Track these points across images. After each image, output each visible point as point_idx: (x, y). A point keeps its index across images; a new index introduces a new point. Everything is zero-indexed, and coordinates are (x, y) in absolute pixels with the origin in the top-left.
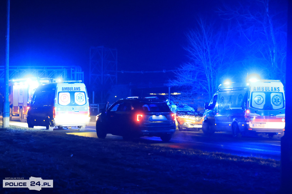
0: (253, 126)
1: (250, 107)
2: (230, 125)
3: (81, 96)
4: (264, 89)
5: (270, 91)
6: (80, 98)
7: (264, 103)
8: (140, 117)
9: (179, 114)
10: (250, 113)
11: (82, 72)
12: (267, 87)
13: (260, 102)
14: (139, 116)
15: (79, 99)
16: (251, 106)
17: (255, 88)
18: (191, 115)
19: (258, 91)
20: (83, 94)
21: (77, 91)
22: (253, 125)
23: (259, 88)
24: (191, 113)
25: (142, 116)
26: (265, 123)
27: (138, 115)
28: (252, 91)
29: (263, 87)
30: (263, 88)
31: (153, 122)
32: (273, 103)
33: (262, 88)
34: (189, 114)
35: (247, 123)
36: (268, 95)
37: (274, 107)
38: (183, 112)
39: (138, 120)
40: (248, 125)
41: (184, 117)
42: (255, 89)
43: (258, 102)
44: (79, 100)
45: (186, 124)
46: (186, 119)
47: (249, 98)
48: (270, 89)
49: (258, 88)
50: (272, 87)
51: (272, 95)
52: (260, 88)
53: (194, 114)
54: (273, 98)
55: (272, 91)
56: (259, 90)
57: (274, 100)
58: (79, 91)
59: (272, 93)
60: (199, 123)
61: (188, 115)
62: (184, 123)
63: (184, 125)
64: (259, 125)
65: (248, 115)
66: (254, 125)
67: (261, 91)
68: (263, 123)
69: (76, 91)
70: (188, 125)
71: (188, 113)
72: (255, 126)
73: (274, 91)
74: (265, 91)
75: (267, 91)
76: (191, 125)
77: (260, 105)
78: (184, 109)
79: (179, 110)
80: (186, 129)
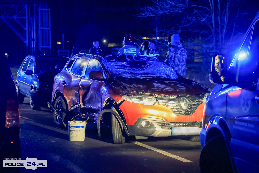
11: (48, 8)
18: (162, 92)
24: (162, 86)
34: (158, 88)
38: (138, 81)
45: (148, 123)
46: (146, 106)
53: (172, 90)
60: (189, 118)
61: (154, 92)
62: (139, 120)
63: (142, 127)
70: (152, 126)
71: (156, 85)
76: (164, 126)
78: (146, 71)
79: (127, 76)
80: (146, 138)
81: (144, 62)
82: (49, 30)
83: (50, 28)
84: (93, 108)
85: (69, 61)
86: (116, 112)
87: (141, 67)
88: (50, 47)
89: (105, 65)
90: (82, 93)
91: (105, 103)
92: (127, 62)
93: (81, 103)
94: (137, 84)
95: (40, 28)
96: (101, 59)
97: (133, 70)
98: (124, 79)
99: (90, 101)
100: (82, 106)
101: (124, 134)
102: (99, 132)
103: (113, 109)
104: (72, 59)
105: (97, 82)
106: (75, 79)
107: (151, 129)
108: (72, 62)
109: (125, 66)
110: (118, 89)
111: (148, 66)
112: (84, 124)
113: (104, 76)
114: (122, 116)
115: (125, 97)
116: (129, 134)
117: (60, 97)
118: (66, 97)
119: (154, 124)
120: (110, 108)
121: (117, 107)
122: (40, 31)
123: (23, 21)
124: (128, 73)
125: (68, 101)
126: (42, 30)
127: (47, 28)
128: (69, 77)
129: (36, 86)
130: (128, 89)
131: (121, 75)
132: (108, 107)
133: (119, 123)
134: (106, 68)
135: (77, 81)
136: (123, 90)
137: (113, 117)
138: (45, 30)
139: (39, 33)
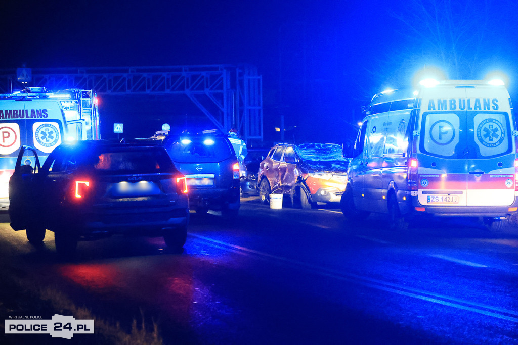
0: (428, 202)
1: (418, 152)
2: (384, 197)
3: (50, 129)
4: (457, 104)
5: (473, 110)
6: (47, 137)
7: (456, 140)
8: (82, 186)
9: (310, 168)
10: (420, 168)
11: (259, 75)
12: (464, 100)
13: (446, 138)
14: (79, 183)
15: (43, 138)
16: (422, 149)
17: (431, 102)
18: (337, 170)
19: (441, 110)
20: (56, 125)
21: (39, 118)
22: (428, 199)
23: (442, 103)
24: (338, 166)
25: (87, 184)
26: (461, 193)
27: (77, 183)
28: (424, 109)
29: (455, 101)
30: (453, 102)
31: (121, 199)
32: (481, 141)
33: (451, 104)
34: (335, 167)
35: (413, 194)
36: (466, 119)
37: (484, 150)
38: (321, 163)
39: (78, 196)
40: (416, 197)
41: (321, 175)
42: (433, 105)
43: (440, 138)
44: (44, 141)
45: (325, 192)
46: (324, 181)
47: (416, 129)
48: (472, 105)
49: (439, 101)
50: (477, 98)
51: (478, 119)
52: (445, 101)
54: (479, 128)
55: (478, 110)
56: (441, 107)
57: (483, 133)
58: (43, 118)
59: (478, 115)
61: (331, 170)
62: (319, 190)
63: (321, 195)
64: (444, 198)
65: (415, 173)
66: (431, 199)
67: (448, 109)
68: (455, 193)
69: (37, 118)
70: (329, 194)
71: (333, 165)
72: (435, 200)
73: (482, 110)
74: (458, 109)
75: (465, 110)
76: (337, 194)
77: (447, 146)
78: (329, 156)
79: (313, 160)
80: (325, 204)
81: (329, 149)
82: (260, 110)
83: (261, 107)
84: (289, 185)
85: (272, 150)
86: (304, 186)
87: (326, 153)
88: (262, 137)
89: (297, 152)
90: (280, 174)
91: (296, 179)
92: (315, 150)
93: (280, 183)
94: (319, 165)
95: (246, 107)
96: (295, 147)
97: (319, 155)
98: (310, 162)
99: (286, 180)
100: (281, 185)
101: (309, 201)
102: (293, 202)
103: (302, 184)
104: (274, 148)
105: (291, 165)
106: (275, 164)
107: (328, 197)
108: (274, 150)
109: (313, 152)
110: (306, 169)
111: (331, 153)
112: (281, 196)
113: (296, 161)
114: (308, 188)
115: (309, 174)
116: (312, 201)
117: (264, 180)
118: (269, 179)
119: (330, 193)
120: (300, 183)
121: (304, 182)
122: (246, 113)
123: (220, 97)
124: (315, 158)
125: (270, 182)
126: (250, 110)
127: (258, 108)
128: (271, 162)
129: (244, 175)
130: (312, 168)
131: (309, 159)
132: (299, 182)
133: (306, 193)
134: (298, 154)
135: (276, 165)
136: (309, 169)
137: (302, 189)
138: (255, 109)
139: (244, 117)
